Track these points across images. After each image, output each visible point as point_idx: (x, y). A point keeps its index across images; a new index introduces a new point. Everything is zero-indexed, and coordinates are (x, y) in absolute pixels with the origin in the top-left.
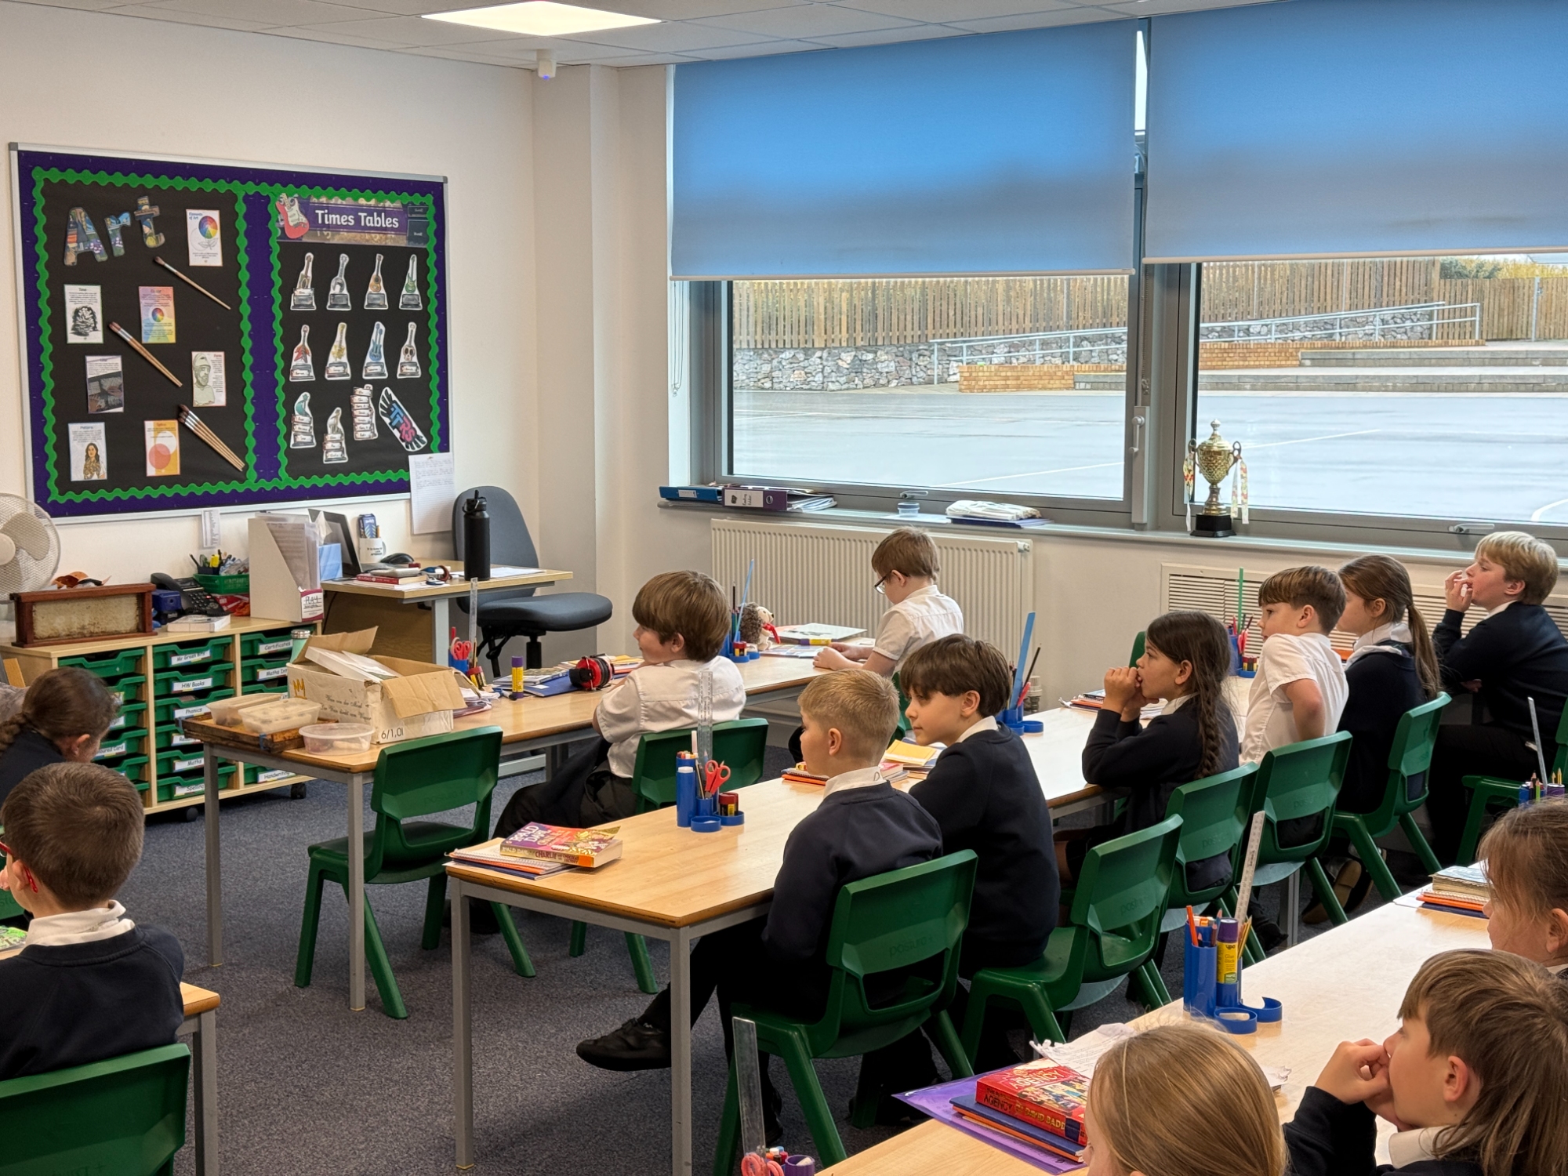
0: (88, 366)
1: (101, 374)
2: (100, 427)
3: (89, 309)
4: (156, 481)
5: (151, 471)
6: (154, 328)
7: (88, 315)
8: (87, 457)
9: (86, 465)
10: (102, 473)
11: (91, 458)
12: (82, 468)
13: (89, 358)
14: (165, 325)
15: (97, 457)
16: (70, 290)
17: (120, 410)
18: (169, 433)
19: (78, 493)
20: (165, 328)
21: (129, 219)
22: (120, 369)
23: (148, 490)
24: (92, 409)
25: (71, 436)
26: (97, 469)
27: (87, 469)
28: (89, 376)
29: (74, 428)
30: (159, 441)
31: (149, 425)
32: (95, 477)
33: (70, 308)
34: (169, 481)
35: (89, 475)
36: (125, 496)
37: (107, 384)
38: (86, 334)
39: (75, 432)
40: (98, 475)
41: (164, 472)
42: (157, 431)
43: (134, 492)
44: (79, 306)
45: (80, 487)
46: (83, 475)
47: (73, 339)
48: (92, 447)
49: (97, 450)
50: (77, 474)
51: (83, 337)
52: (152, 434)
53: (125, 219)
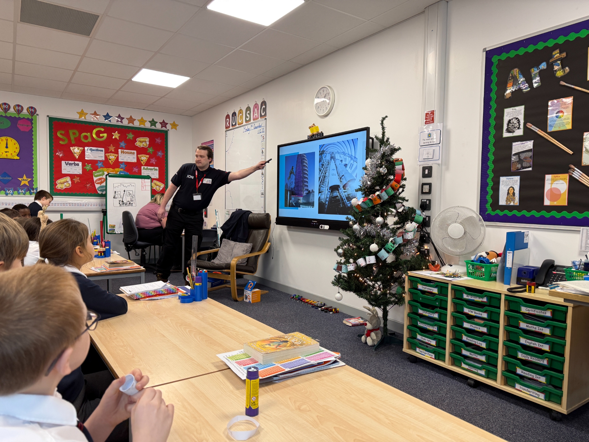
0: (513, 148)
1: (520, 151)
2: (518, 178)
3: (516, 119)
4: (550, 209)
5: (547, 202)
6: (556, 122)
7: (515, 121)
8: (508, 193)
9: (507, 198)
10: (517, 202)
11: (510, 194)
12: (505, 199)
13: (514, 144)
14: (565, 119)
15: (514, 194)
16: (507, 111)
17: (530, 169)
18: (561, 181)
19: (502, 211)
20: (564, 121)
21: (545, 65)
22: (532, 147)
23: (544, 213)
24: (513, 169)
25: (501, 183)
26: (514, 200)
27: (507, 200)
28: (513, 153)
29: (502, 179)
30: (554, 186)
31: (548, 177)
32: (512, 204)
33: (506, 119)
34: (559, 209)
35: (509, 203)
36: (528, 214)
37: (522, 156)
38: (514, 132)
39: (503, 181)
40: (514, 203)
41: (555, 203)
42: (553, 180)
43: (534, 213)
44: (510, 118)
45: (503, 208)
46: (505, 202)
47: (506, 135)
48: (512, 188)
49: (514, 190)
50: (502, 202)
51: (512, 133)
52: (550, 182)
53: (543, 66)
